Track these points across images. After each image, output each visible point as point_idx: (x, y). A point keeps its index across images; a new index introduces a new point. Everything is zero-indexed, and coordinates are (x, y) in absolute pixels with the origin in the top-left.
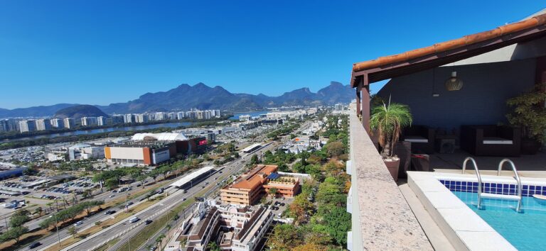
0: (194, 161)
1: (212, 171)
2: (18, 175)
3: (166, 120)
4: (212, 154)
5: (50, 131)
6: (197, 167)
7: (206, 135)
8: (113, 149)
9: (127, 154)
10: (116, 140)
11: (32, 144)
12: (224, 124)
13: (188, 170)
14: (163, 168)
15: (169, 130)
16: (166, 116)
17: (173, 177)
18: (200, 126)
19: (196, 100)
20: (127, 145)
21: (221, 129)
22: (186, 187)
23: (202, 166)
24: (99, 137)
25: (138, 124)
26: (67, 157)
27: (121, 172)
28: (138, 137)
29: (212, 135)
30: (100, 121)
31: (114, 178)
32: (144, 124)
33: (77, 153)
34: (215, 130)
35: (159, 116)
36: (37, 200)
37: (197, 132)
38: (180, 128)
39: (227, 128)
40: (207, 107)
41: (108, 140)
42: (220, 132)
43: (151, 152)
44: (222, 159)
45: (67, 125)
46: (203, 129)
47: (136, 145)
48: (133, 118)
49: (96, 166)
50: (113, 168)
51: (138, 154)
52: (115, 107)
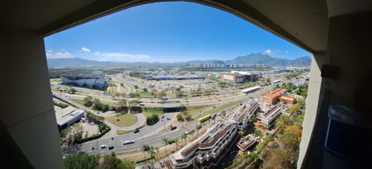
0: (253, 83)
1: (259, 88)
2: (201, 78)
3: (244, 68)
4: (260, 82)
5: (210, 68)
6: (253, 86)
7: (259, 74)
8: (224, 75)
9: (229, 77)
10: (226, 73)
11: (206, 71)
12: (267, 71)
13: (249, 87)
14: (240, 84)
15: (244, 71)
16: (244, 65)
17: (243, 88)
18: (257, 70)
19: (257, 60)
20: (228, 74)
21: (265, 72)
22: (247, 93)
23: (255, 86)
24: (222, 71)
25: (234, 68)
26: (212, 76)
27: (225, 84)
28: (233, 72)
29: (261, 74)
30: (223, 65)
31: (223, 85)
32: (236, 68)
33: (215, 75)
34: (263, 72)
35: (242, 65)
36: (204, 86)
37: (255, 72)
38: (249, 70)
39: (268, 72)
40: (261, 63)
41: (224, 72)
42: (265, 73)
43: (236, 78)
44: (263, 84)
45: (214, 67)
46: (258, 72)
47: (232, 75)
48: (233, 66)
49: (219, 80)
50: (223, 81)
51: (232, 78)
52: (228, 61)
